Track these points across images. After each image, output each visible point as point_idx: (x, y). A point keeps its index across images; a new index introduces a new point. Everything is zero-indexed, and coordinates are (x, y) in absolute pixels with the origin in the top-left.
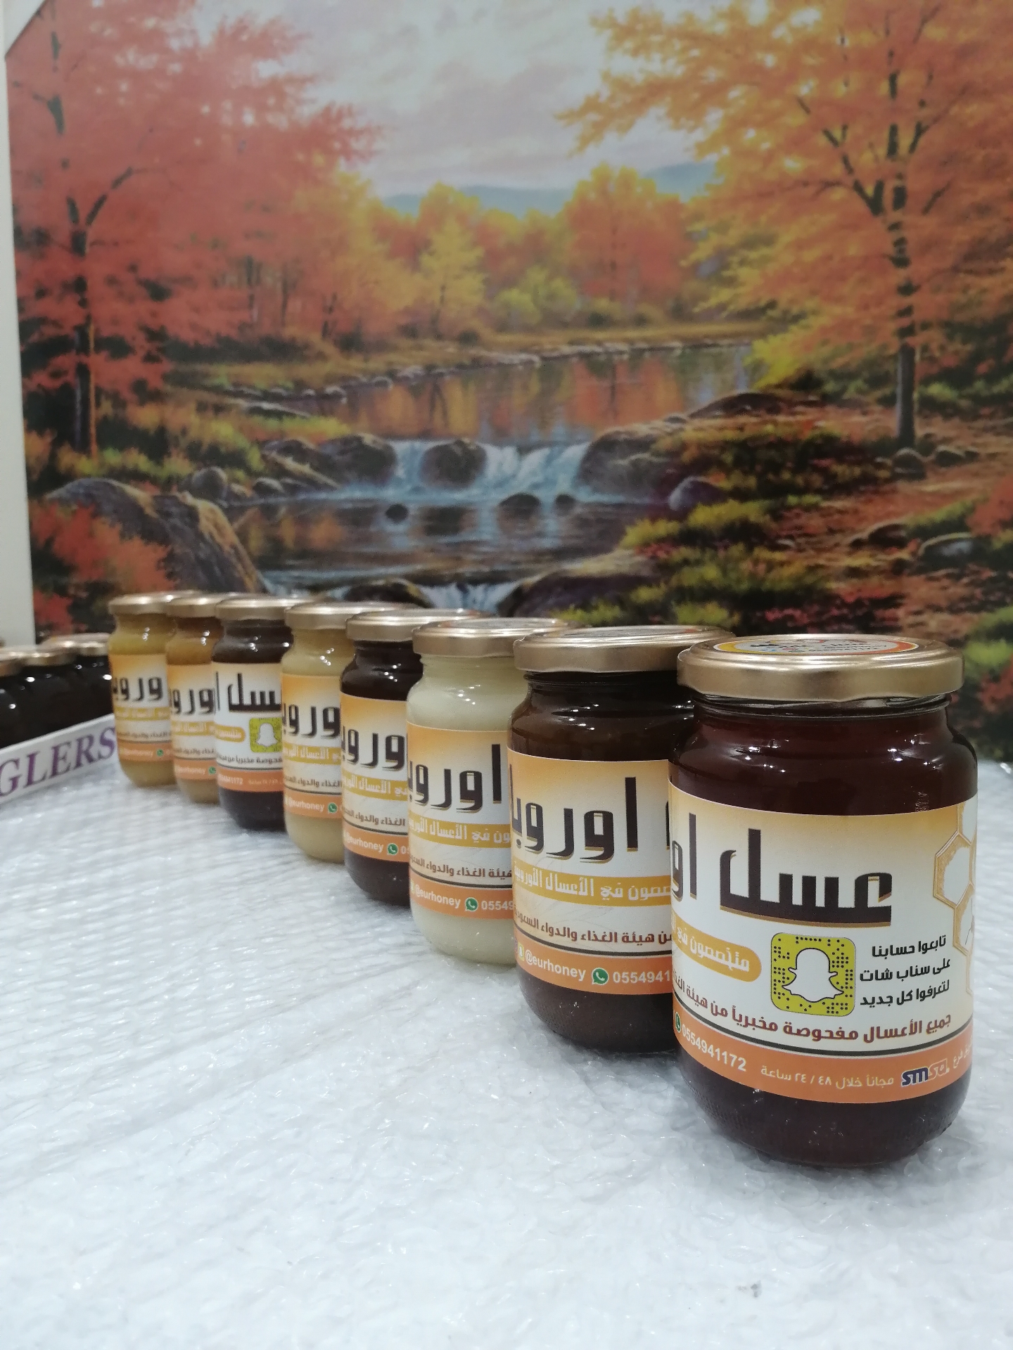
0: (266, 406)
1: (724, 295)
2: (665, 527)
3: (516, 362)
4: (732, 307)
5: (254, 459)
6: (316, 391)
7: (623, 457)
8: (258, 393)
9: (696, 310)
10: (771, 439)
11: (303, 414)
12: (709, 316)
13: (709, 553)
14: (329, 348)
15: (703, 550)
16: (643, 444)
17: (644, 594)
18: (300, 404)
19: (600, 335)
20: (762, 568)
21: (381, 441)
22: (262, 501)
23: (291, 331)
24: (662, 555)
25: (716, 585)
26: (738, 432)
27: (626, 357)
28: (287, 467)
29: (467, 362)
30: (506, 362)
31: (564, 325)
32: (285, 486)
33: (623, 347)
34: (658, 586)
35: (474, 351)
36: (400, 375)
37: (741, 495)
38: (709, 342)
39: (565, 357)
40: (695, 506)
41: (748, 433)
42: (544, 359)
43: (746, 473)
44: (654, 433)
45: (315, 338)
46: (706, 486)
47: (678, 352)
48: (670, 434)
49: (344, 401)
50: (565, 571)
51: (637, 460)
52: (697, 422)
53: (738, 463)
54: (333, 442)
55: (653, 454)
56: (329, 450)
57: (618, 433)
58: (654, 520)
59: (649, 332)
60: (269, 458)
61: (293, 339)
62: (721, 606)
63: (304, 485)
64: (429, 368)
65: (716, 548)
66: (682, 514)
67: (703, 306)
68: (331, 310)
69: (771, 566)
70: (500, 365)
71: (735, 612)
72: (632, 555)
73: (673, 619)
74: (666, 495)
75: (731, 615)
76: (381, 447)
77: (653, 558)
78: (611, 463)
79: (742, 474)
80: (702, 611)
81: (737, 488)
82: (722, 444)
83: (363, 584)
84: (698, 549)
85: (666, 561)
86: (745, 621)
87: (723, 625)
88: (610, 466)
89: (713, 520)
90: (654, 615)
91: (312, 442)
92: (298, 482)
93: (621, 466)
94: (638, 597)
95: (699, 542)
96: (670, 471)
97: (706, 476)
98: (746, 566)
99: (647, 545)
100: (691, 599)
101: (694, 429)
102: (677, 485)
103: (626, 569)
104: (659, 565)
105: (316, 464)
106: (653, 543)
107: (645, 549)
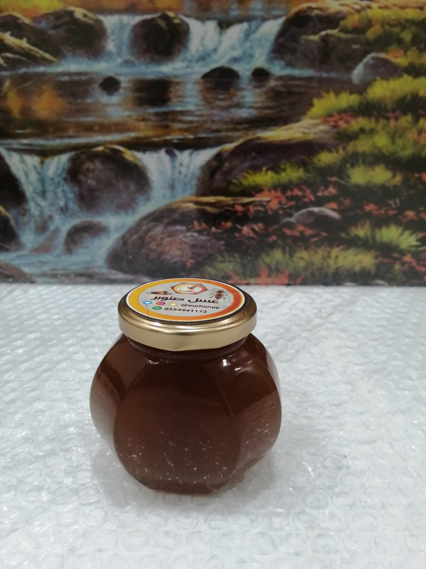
2: (347, 99)
7: (315, 33)
13: (382, 122)
15: (377, 120)
16: (333, 20)
17: (325, 159)
21: (90, 14)
24: (343, 125)
25: (384, 151)
32: (6, 59)
34: (337, 152)
37: (414, 71)
40: (374, 80)
43: (421, 50)
44: (344, 9)
46: (385, 62)
48: (358, 11)
50: (259, 138)
51: (327, 35)
53: (415, 41)
54: (46, 16)
56: (43, 25)
57: (310, 9)
58: (337, 93)
62: (387, 168)
63: (24, 59)
65: (388, 119)
66: (361, 89)
71: (398, 174)
72: (317, 124)
73: (347, 180)
74: (350, 69)
75: (394, 176)
76: (91, 22)
77: (335, 127)
78: (304, 38)
79: (417, 52)
80: (371, 173)
81: (411, 65)
82: (403, 22)
83: (84, 150)
84: (373, 119)
85: (345, 130)
86: (405, 180)
87: (387, 184)
88: (303, 42)
89: (388, 94)
90: (332, 176)
91: (27, 16)
92: (17, 57)
93: (312, 41)
94: (319, 160)
95: (375, 113)
96: (355, 47)
97: (387, 52)
98: (411, 135)
99: (330, 115)
100: (364, 163)
101: (380, 8)
102: (360, 60)
103: (311, 137)
104: (339, 134)
105: (33, 38)
106: (335, 114)
107: (328, 119)
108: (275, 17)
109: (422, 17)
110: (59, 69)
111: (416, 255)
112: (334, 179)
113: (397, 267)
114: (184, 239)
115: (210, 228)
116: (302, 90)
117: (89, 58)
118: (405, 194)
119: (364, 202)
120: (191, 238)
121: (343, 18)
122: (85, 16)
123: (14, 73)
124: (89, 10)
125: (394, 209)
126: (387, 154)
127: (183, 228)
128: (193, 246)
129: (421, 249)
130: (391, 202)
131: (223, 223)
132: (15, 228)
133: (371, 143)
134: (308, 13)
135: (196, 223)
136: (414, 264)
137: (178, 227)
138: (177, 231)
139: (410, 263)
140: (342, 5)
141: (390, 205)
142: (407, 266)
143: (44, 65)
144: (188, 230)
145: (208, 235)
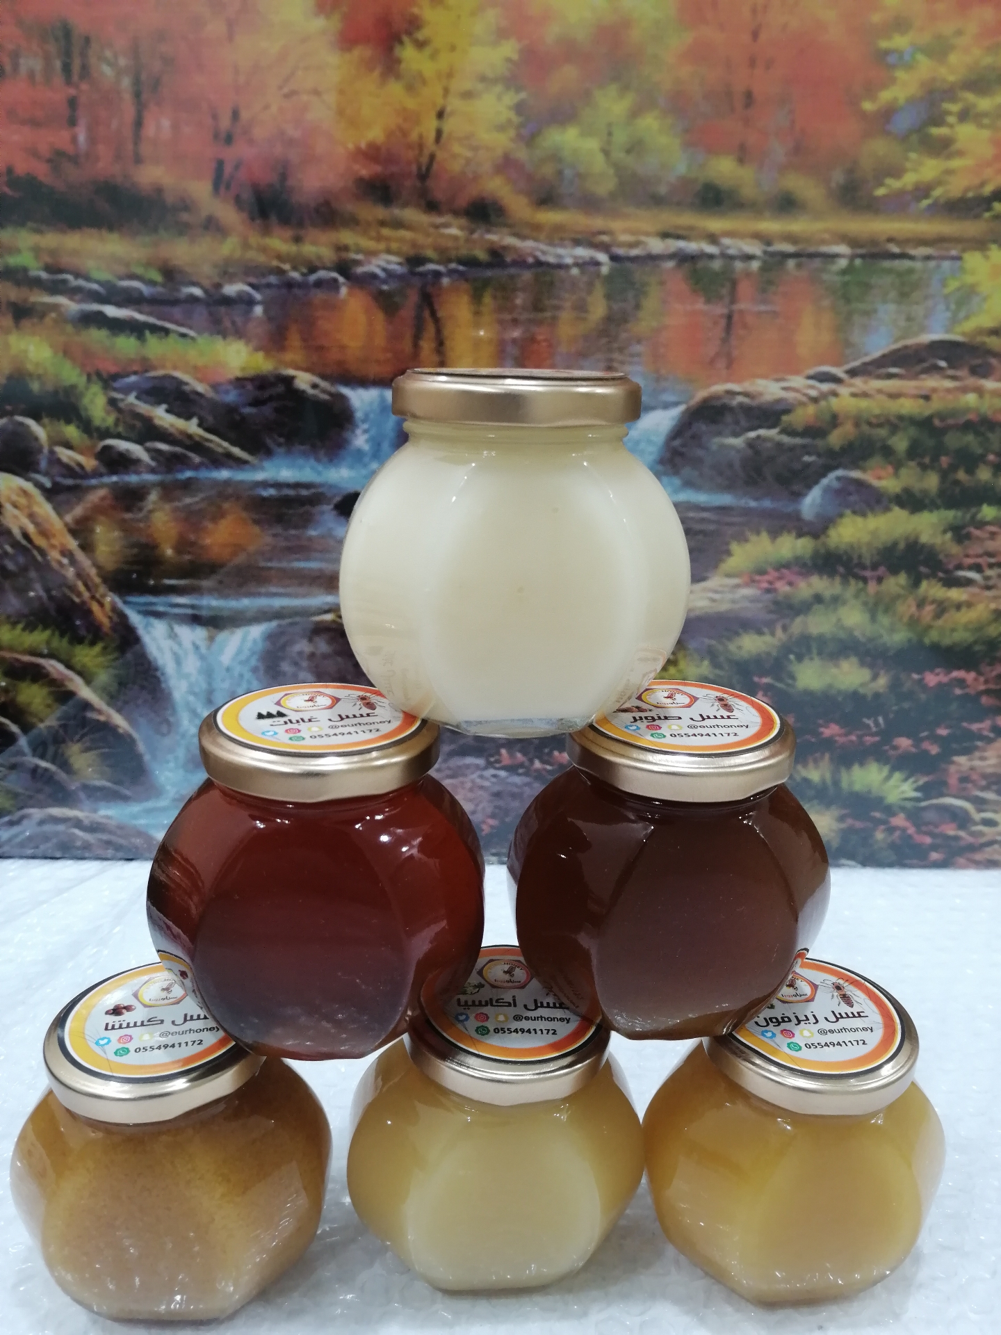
0: (111, 311)
1: (926, 169)
2: (790, 546)
3: (569, 261)
4: (937, 192)
5: (96, 405)
6: (206, 291)
7: (736, 434)
8: (95, 286)
9: (880, 192)
10: (971, 416)
11: (183, 330)
12: (900, 204)
13: (854, 585)
14: (228, 214)
15: (845, 581)
16: (770, 414)
17: (750, 645)
18: (177, 312)
19: (715, 224)
20: (929, 609)
21: (324, 384)
22: (115, 478)
23: (151, 175)
24: (783, 588)
25: (857, 633)
26: (921, 401)
27: (755, 265)
28: (157, 422)
29: (481, 255)
30: (551, 260)
31: (657, 201)
32: (155, 454)
33: (754, 248)
34: (773, 634)
35: (493, 237)
36: (360, 270)
37: (912, 502)
38: (895, 249)
39: (652, 258)
40: (841, 516)
41: (936, 405)
42: (614, 258)
43: (924, 467)
44: (790, 396)
45: (201, 190)
46: (860, 484)
47: (843, 263)
48: (815, 400)
49: (258, 310)
51: (758, 437)
52: (859, 383)
53: (914, 452)
54: (239, 382)
55: (784, 431)
56: (231, 397)
57: (731, 393)
58: (774, 534)
59: (798, 226)
60: (121, 405)
61: (159, 190)
62: (863, 664)
63: (190, 455)
64: (415, 261)
65: (865, 580)
66: (817, 529)
67: (894, 184)
68: (229, 139)
69: (942, 608)
70: (539, 263)
71: (882, 672)
72: (738, 586)
73: (790, 681)
74: (798, 496)
75: (875, 677)
76: (325, 397)
77: (768, 591)
78: (716, 442)
79: (918, 469)
80: (834, 671)
81: (907, 491)
82: (892, 419)
83: (297, 619)
84: (838, 580)
85: (787, 597)
86: (895, 685)
87: (862, 691)
88: (714, 447)
89: (866, 538)
90: (761, 676)
91: (201, 380)
92: (178, 449)
93: (732, 447)
94: (740, 648)
95: (841, 569)
96: (807, 458)
97: (864, 470)
98: (907, 608)
99: (762, 572)
100: (820, 653)
101: (854, 395)
102: (816, 482)
103: (724, 607)
104: (776, 603)
105: (210, 420)
106: (770, 570)
107: (757, 578)
108: (666, 406)
109: (927, 413)
110: (260, 476)
111: (915, 815)
112: (766, 680)
113: (880, 835)
114: (478, 781)
115: (531, 761)
116: (712, 527)
117: (318, 460)
118: (895, 708)
119: (821, 722)
120: (494, 780)
121: (787, 411)
122: (315, 386)
123: (169, 478)
124: (324, 377)
125: (873, 735)
126: (862, 639)
127: (480, 762)
128: (497, 795)
129: (924, 804)
130: (870, 722)
131: (556, 753)
132: (147, 758)
133: (834, 620)
134: (726, 401)
135: (503, 751)
136: (911, 830)
137: (469, 760)
138: (468, 766)
139: (904, 830)
140: (785, 389)
141: (868, 726)
142: (897, 833)
143: (229, 467)
144: (490, 765)
145: (526, 774)
